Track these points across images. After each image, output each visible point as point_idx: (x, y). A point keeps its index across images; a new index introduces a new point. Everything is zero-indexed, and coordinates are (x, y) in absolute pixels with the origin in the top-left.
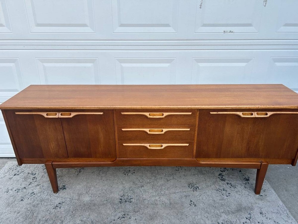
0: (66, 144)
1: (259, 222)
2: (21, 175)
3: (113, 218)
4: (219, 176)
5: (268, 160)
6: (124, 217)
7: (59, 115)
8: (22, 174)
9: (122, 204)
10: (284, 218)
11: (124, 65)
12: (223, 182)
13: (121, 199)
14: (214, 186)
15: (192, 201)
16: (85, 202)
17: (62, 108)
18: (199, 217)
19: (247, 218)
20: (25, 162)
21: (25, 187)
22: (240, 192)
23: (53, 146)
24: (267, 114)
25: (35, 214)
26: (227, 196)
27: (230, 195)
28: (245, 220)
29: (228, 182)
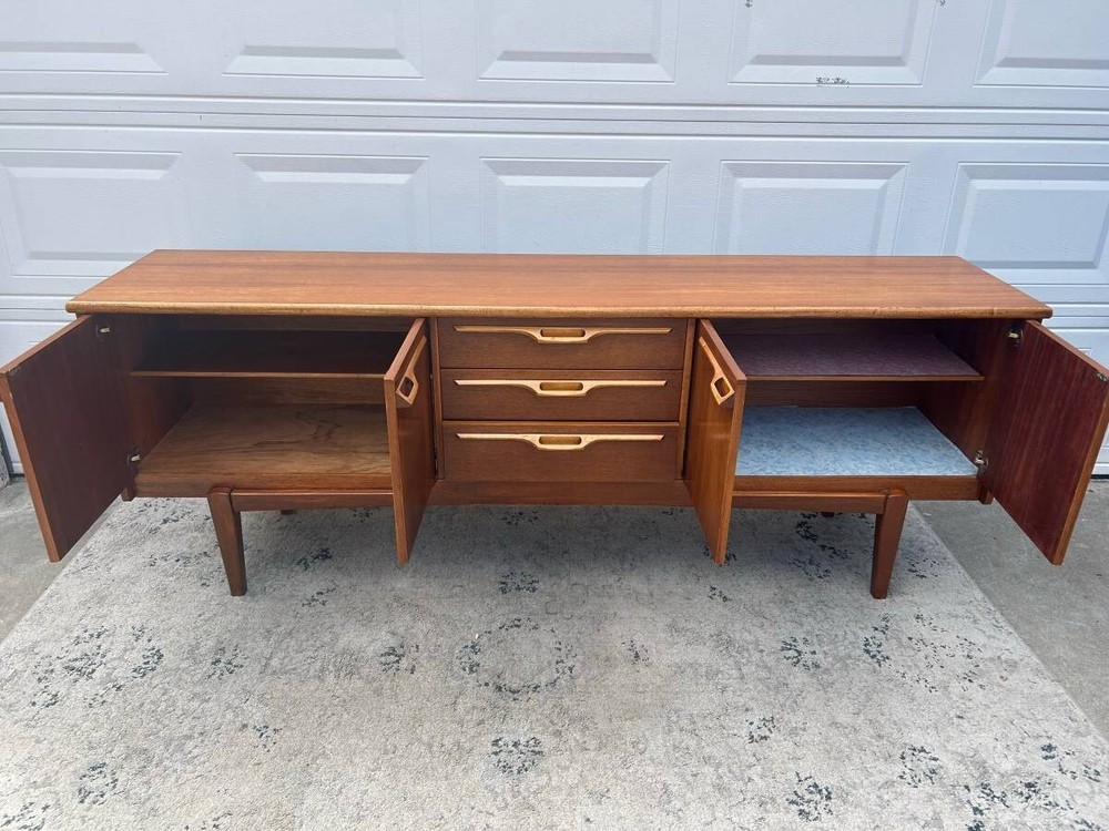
1: (910, 639)
2: (181, 521)
3: (484, 628)
4: (798, 528)
6: (516, 626)
8: (186, 519)
9: (508, 595)
10: (985, 629)
12: (810, 543)
13: (503, 583)
14: (780, 552)
15: (715, 589)
19: (876, 629)
21: (203, 554)
22: (858, 567)
26: (821, 577)
27: (829, 573)
28: (869, 634)
29: (825, 543)
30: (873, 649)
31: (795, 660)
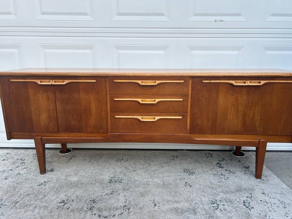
1: (261, 201)
2: (9, 160)
3: (100, 194)
4: (217, 165)
5: (266, 137)
6: (112, 194)
7: (52, 82)
8: (11, 160)
9: (112, 184)
10: (289, 198)
11: (120, 51)
12: (221, 169)
13: (110, 180)
14: (211, 172)
15: (187, 183)
17: (56, 74)
18: (195, 195)
19: (248, 197)
20: (14, 136)
21: (11, 170)
22: (239, 177)
24: (260, 83)
26: (226, 179)
27: (229, 179)
28: (245, 199)
29: (227, 169)
30: (247, 204)
31: (217, 208)
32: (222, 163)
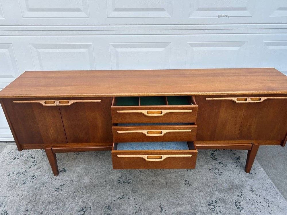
0: (65, 130)
1: (249, 199)
2: (20, 158)
3: (113, 198)
4: (212, 156)
5: (259, 142)
6: (123, 198)
7: (57, 103)
8: (22, 158)
9: (121, 185)
10: (273, 195)
12: (215, 162)
13: (119, 180)
14: (206, 165)
15: (186, 181)
16: (85, 184)
17: (61, 96)
18: (194, 196)
19: (238, 196)
20: (24, 147)
21: (26, 171)
22: (231, 171)
23: (52, 132)
24: (260, 99)
25: (38, 197)
26: (220, 175)
27: (222, 174)
28: (236, 198)
29: (220, 161)
30: (238, 204)
31: (213, 210)
32: (216, 153)
